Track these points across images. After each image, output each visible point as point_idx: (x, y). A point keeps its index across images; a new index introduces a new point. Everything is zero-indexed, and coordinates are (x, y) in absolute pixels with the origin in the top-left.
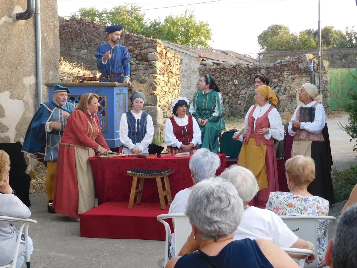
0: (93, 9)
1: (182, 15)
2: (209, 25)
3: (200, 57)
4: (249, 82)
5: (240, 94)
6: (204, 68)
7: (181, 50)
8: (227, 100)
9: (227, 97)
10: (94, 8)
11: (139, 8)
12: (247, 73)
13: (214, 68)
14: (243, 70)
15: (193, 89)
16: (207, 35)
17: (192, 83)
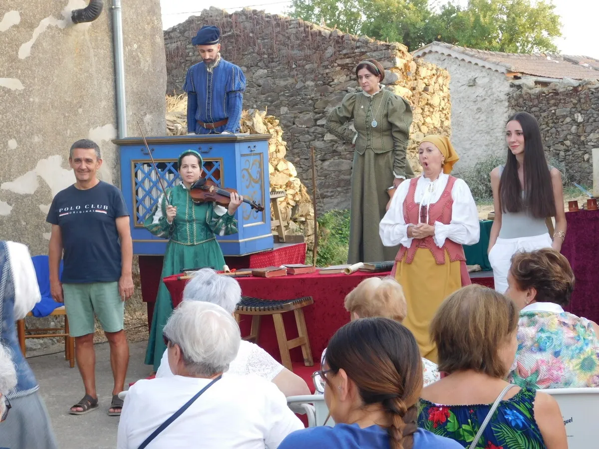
2: (554, 7)
3: (509, 72)
5: (587, 142)
6: (518, 92)
7: (474, 61)
8: (562, 153)
9: (563, 147)
13: (536, 92)
14: (592, 93)
15: (498, 135)
16: (553, 26)
17: (495, 123)
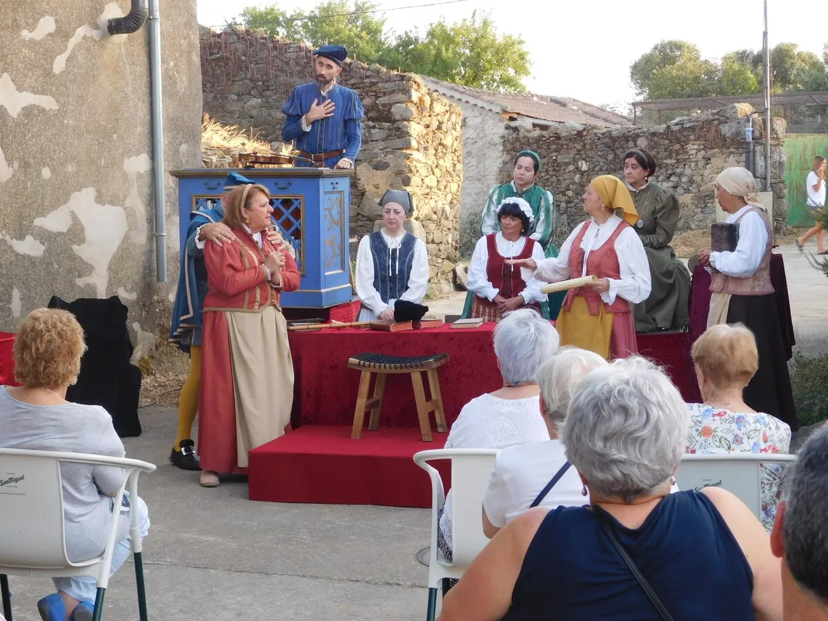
0: (272, 10)
1: (465, 20)
2: (523, 42)
3: (505, 112)
4: (612, 166)
6: (515, 135)
7: (465, 98)
8: (563, 205)
9: (564, 198)
10: (276, 8)
11: (373, 6)
12: (607, 146)
13: (536, 136)
14: (599, 139)
15: (490, 182)
16: (521, 64)
17: (487, 169)
